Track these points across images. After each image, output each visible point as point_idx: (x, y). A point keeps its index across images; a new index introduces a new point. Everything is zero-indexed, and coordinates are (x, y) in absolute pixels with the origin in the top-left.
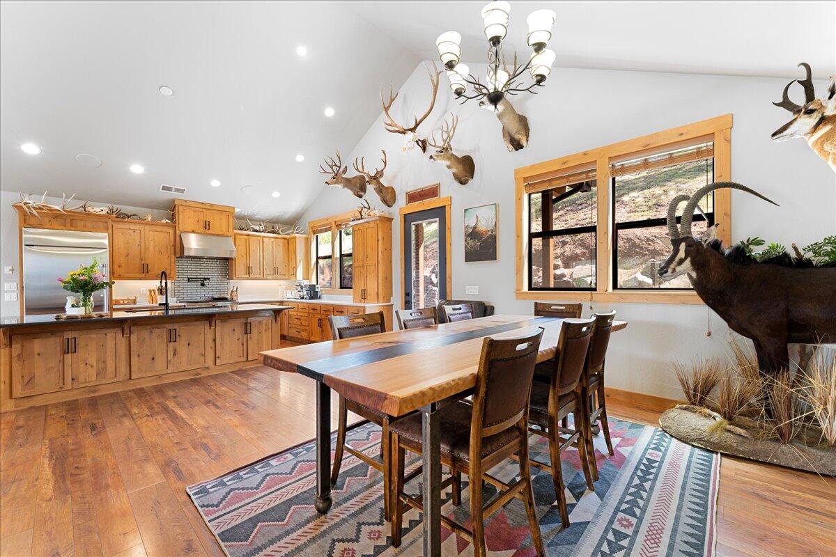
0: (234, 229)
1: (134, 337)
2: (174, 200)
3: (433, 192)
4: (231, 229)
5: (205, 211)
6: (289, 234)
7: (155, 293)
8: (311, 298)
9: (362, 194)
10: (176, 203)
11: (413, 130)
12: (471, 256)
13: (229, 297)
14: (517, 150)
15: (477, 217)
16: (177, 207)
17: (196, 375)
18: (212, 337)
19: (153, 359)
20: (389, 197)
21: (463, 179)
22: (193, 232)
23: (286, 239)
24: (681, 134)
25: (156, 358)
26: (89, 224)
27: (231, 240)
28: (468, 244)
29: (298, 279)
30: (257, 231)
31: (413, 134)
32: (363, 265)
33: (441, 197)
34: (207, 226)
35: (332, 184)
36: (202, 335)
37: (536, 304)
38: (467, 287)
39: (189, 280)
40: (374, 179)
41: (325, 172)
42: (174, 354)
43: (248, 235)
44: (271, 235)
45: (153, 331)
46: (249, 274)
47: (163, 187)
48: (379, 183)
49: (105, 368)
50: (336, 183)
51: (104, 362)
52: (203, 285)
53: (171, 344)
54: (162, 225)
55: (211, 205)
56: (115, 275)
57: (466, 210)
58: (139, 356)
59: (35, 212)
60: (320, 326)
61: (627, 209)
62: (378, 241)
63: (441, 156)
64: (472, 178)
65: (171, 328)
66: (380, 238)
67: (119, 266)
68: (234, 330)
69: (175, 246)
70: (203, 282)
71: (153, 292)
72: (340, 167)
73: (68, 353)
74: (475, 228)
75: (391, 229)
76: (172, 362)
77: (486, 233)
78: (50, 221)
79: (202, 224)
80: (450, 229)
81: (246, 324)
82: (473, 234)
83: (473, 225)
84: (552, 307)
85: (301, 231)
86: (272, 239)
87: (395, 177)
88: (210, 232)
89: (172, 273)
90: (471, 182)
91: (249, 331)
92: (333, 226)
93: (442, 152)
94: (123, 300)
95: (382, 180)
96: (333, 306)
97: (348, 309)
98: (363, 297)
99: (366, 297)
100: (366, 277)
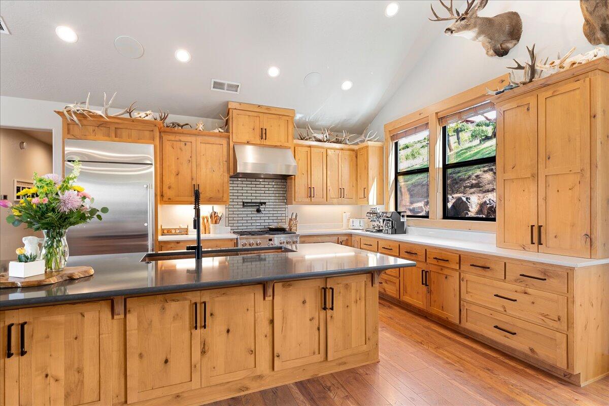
0: (294, 138)
1: (132, 319)
2: (227, 103)
4: (290, 138)
5: (261, 115)
6: (357, 144)
7: (208, 221)
8: (395, 232)
10: (230, 107)
13: (286, 226)
16: (231, 111)
17: (241, 390)
18: (268, 315)
19: (166, 361)
22: (248, 143)
23: (353, 150)
25: (171, 360)
26: (134, 133)
27: (290, 153)
29: (371, 203)
30: (320, 141)
32: (535, 175)
34: (264, 135)
35: (459, 30)
36: (251, 313)
39: (243, 205)
41: (439, 19)
42: (203, 352)
43: (310, 147)
44: (338, 146)
45: (166, 305)
46: (310, 197)
47: (215, 83)
49: (81, 382)
50: (466, 27)
51: (79, 371)
52: (258, 211)
53: (198, 332)
54: (215, 135)
55: (268, 108)
56: (165, 199)
58: (141, 356)
59: (75, 118)
60: (425, 283)
62: (593, 116)
65: (198, 300)
66: (599, 108)
67: (169, 188)
68: (304, 302)
69: (228, 161)
70: (258, 207)
71: (205, 220)
73: (9, 355)
76: (198, 366)
78: (94, 131)
79: (258, 132)
81: (325, 289)
85: (375, 138)
86: (337, 152)
88: (267, 142)
89: (225, 196)
91: (329, 305)
92: (433, 121)
94: (175, 229)
96: (460, 253)
97: (505, 264)
98: (536, 240)
99: (543, 241)
100: (546, 199)
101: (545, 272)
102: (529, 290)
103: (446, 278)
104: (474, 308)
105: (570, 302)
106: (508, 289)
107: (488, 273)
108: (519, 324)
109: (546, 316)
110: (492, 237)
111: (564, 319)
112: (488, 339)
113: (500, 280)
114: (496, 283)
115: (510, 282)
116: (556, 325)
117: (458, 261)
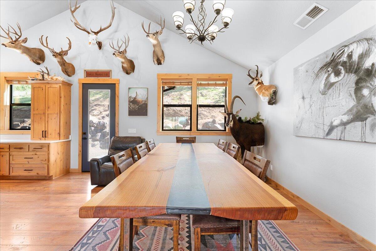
3: (107, 74)
9: (40, 62)
11: (96, 33)
12: (132, 113)
14: (158, 64)
15: (136, 93)
20: (70, 70)
21: (129, 71)
24: (220, 77)
28: (131, 106)
31: (95, 36)
32: (44, 114)
33: (113, 78)
35: (9, 47)
37: (177, 138)
38: (129, 129)
40: (60, 55)
48: (63, 59)
50: (14, 47)
57: (129, 88)
61: (171, 98)
62: (60, 97)
63: (120, 55)
64: (133, 72)
66: (62, 95)
72: (20, 37)
74: (135, 98)
75: (70, 91)
77: (142, 102)
80: (118, 97)
82: (134, 101)
83: (134, 97)
84: (183, 139)
87: (75, 58)
90: (132, 74)
93: (121, 53)
95: (65, 57)
96: (9, 144)
97: (29, 145)
98: (44, 136)
99: (47, 136)
100: (48, 122)
101: (42, 146)
102: (37, 153)
103: (2, 156)
104: (16, 166)
105: (49, 154)
106: (30, 154)
107: (22, 150)
108: (33, 166)
109: (42, 160)
110: (29, 136)
111: (47, 160)
112: (23, 176)
113: (27, 152)
114: (25, 153)
115: (31, 152)
116: (45, 162)
117: (9, 148)
